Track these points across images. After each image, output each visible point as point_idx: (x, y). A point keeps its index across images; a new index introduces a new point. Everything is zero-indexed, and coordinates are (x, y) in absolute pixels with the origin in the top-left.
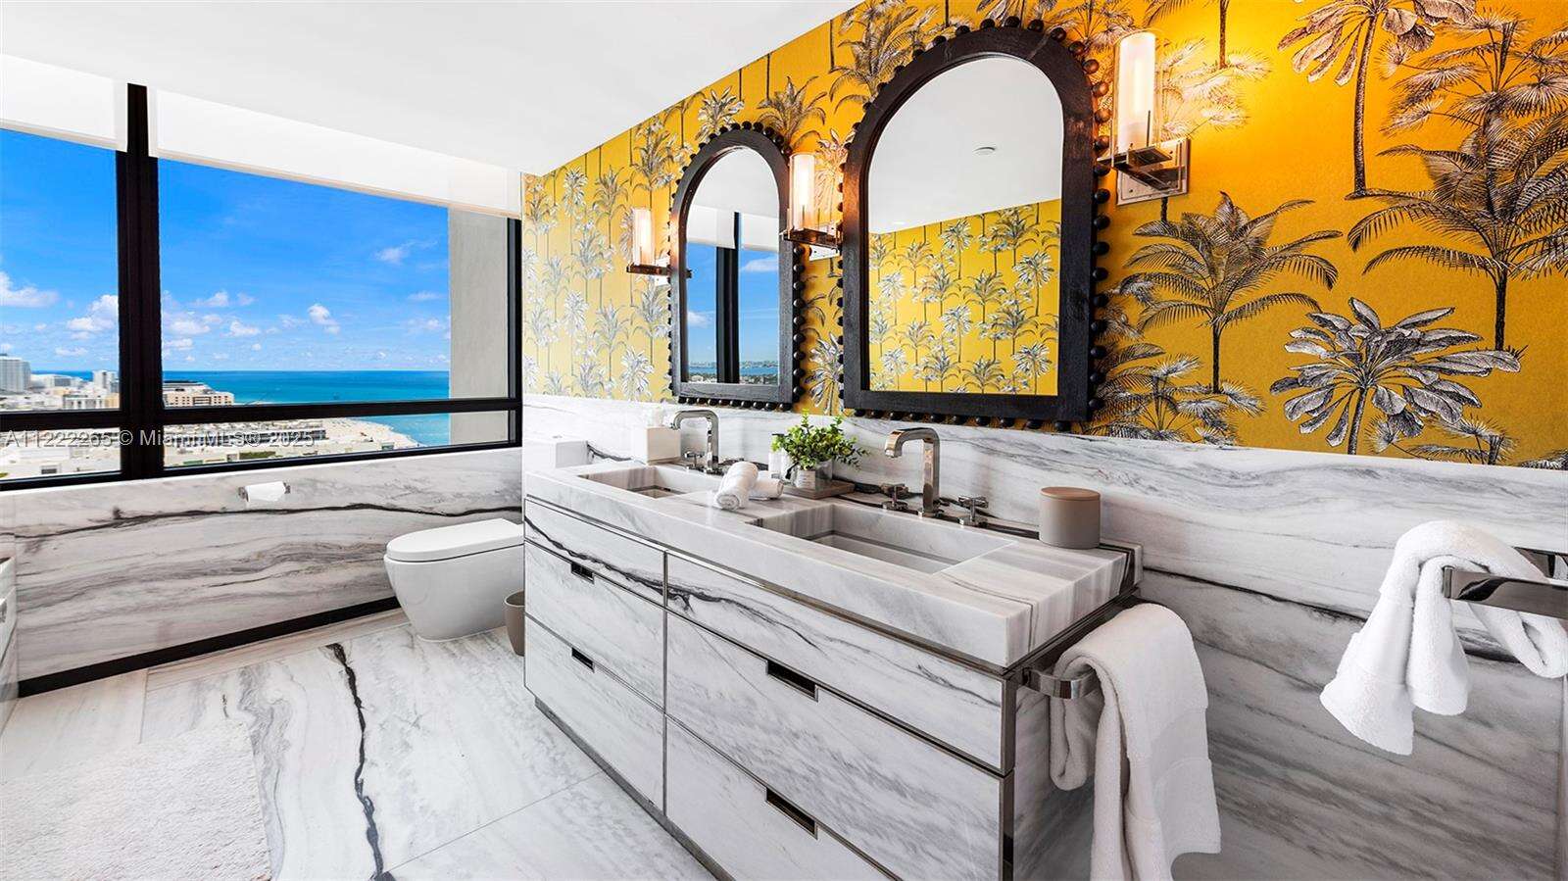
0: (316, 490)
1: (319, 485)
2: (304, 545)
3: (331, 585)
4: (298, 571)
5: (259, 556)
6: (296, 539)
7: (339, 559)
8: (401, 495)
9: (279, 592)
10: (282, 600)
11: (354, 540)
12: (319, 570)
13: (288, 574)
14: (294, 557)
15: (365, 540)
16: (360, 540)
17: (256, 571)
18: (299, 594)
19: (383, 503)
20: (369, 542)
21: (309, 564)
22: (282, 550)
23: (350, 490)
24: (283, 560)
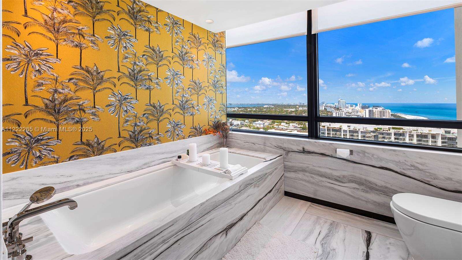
0: (365, 156)
1: (366, 154)
2: (361, 179)
3: (373, 201)
4: (358, 189)
5: (343, 177)
6: (357, 175)
7: (376, 190)
8: (409, 169)
9: (351, 194)
10: (352, 199)
11: (383, 184)
12: (367, 192)
13: (354, 188)
14: (357, 182)
15: (389, 186)
16: (386, 185)
17: (343, 182)
18: (358, 199)
19: (399, 171)
20: (391, 187)
21: (363, 187)
22: (352, 178)
23: (381, 159)
24: (352, 182)
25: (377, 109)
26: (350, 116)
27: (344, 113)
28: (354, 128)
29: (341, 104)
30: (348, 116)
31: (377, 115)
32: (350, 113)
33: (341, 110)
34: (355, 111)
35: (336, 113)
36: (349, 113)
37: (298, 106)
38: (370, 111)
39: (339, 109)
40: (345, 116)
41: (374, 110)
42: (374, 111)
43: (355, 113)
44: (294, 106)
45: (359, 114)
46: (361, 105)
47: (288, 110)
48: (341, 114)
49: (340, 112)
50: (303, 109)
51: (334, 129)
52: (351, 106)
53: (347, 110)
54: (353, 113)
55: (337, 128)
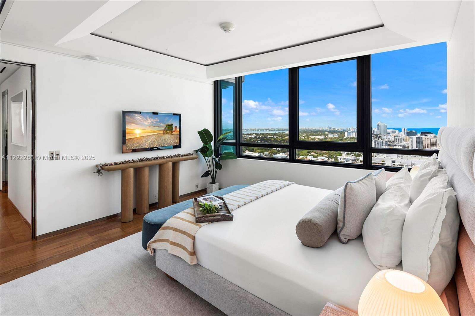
25: (427, 136)
26: (393, 146)
27: (384, 142)
28: (400, 164)
29: (380, 129)
30: (389, 147)
31: (426, 145)
32: (392, 142)
33: (381, 137)
34: (398, 139)
35: (375, 142)
36: (390, 142)
37: (328, 131)
38: (418, 139)
39: (379, 136)
40: (387, 147)
41: (423, 137)
42: (423, 139)
43: (398, 142)
44: (322, 132)
45: (404, 143)
46: (405, 131)
47: (315, 138)
48: (381, 143)
49: (379, 141)
50: (333, 136)
51: (375, 164)
52: (394, 132)
53: (389, 137)
54: (397, 142)
55: (378, 164)
